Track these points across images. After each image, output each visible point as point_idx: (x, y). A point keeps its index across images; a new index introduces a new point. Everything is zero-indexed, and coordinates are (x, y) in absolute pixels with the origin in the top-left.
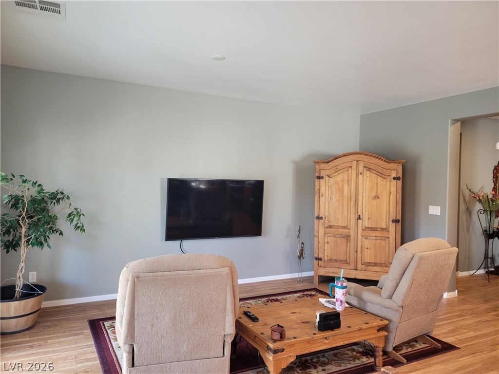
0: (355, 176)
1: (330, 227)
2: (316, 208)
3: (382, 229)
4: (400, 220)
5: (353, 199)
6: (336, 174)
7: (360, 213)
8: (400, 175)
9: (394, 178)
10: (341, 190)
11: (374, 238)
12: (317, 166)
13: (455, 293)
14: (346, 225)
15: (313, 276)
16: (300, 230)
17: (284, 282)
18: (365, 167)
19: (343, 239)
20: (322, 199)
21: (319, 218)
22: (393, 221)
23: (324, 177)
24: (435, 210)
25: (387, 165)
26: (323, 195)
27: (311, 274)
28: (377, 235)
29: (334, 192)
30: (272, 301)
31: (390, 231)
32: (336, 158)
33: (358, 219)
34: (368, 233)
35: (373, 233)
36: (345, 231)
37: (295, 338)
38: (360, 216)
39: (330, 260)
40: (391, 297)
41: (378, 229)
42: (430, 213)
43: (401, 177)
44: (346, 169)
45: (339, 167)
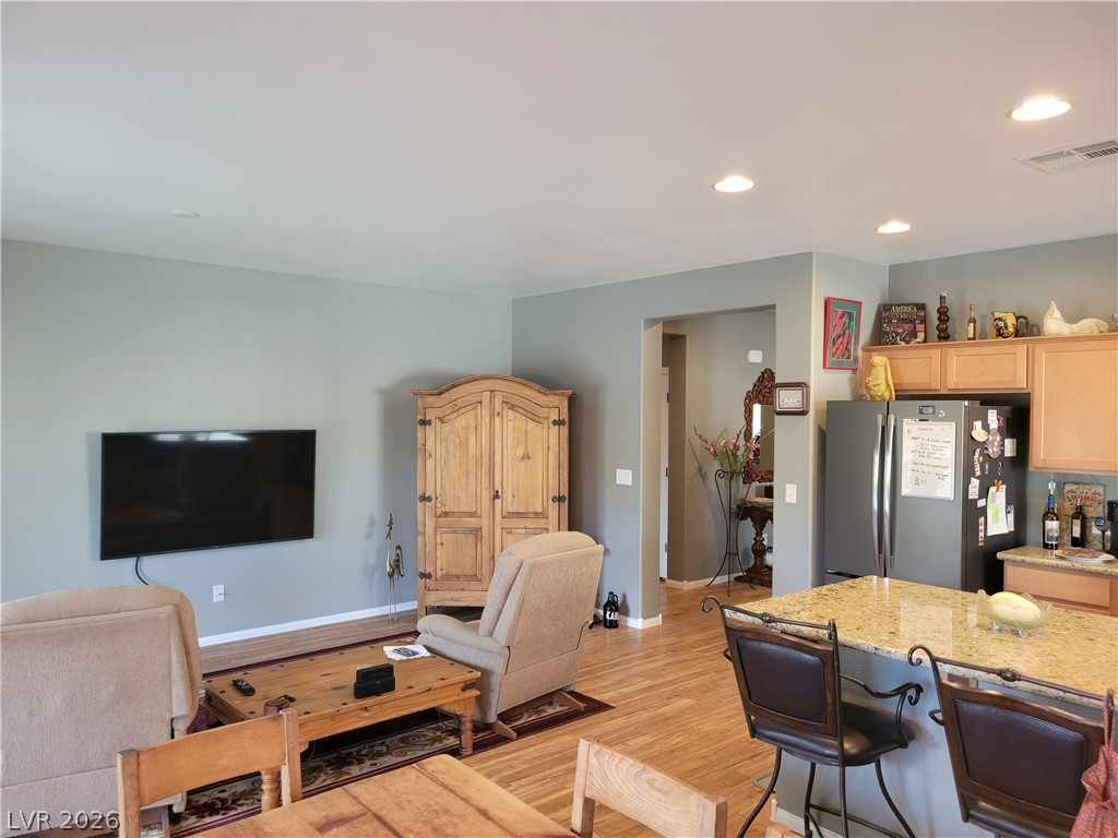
0: (488, 420)
1: (446, 514)
2: (420, 481)
3: (537, 515)
4: (567, 496)
5: (486, 460)
6: (455, 415)
7: (498, 487)
8: (565, 416)
9: (555, 423)
10: (464, 446)
11: (523, 531)
12: (420, 401)
13: (658, 620)
14: (474, 510)
15: (416, 610)
16: (391, 523)
17: (362, 623)
18: (506, 403)
19: (469, 536)
20: (430, 463)
21: (425, 499)
22: (554, 499)
23: (433, 421)
24: (624, 477)
25: (543, 399)
26: (430, 456)
28: (528, 526)
29: (452, 449)
31: (550, 517)
32: (454, 386)
33: (494, 499)
34: (512, 523)
35: (522, 523)
36: (473, 521)
37: (307, 713)
38: (497, 492)
39: (447, 577)
40: (491, 633)
41: (530, 515)
42: (618, 482)
43: (566, 420)
44: (472, 407)
45: (460, 403)
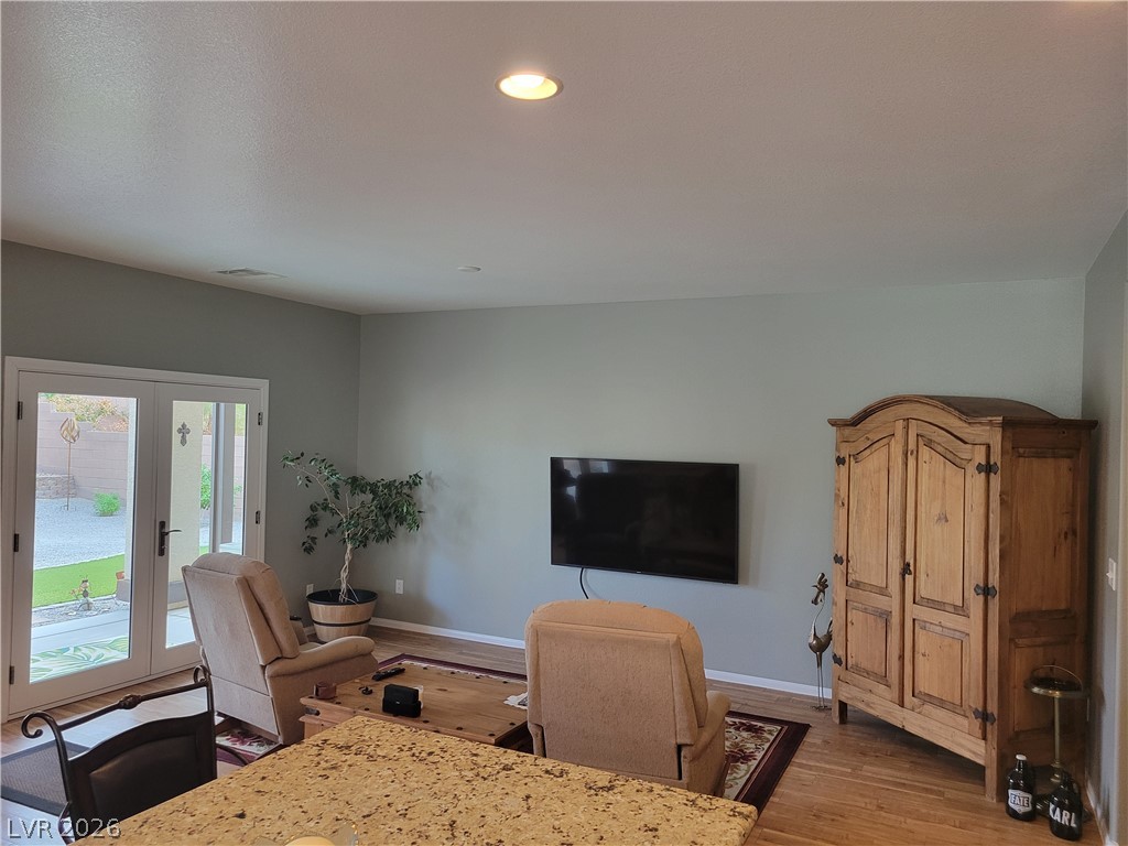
0: (900, 460)
1: (857, 584)
2: (835, 536)
3: (954, 608)
5: (897, 518)
6: (868, 451)
7: (909, 558)
8: (996, 457)
9: (981, 468)
11: (938, 629)
14: (884, 585)
18: (922, 436)
19: (879, 620)
20: (842, 513)
21: (837, 559)
22: (979, 590)
23: (847, 460)
24: (1112, 575)
25: (964, 431)
26: (843, 504)
27: (828, 694)
28: (944, 623)
30: (749, 728)
31: (971, 616)
32: (868, 414)
33: (905, 574)
34: (927, 614)
35: (937, 617)
36: (883, 601)
38: (908, 564)
39: (858, 669)
41: (946, 607)
43: (999, 465)
44: (885, 441)
45: (872, 436)
